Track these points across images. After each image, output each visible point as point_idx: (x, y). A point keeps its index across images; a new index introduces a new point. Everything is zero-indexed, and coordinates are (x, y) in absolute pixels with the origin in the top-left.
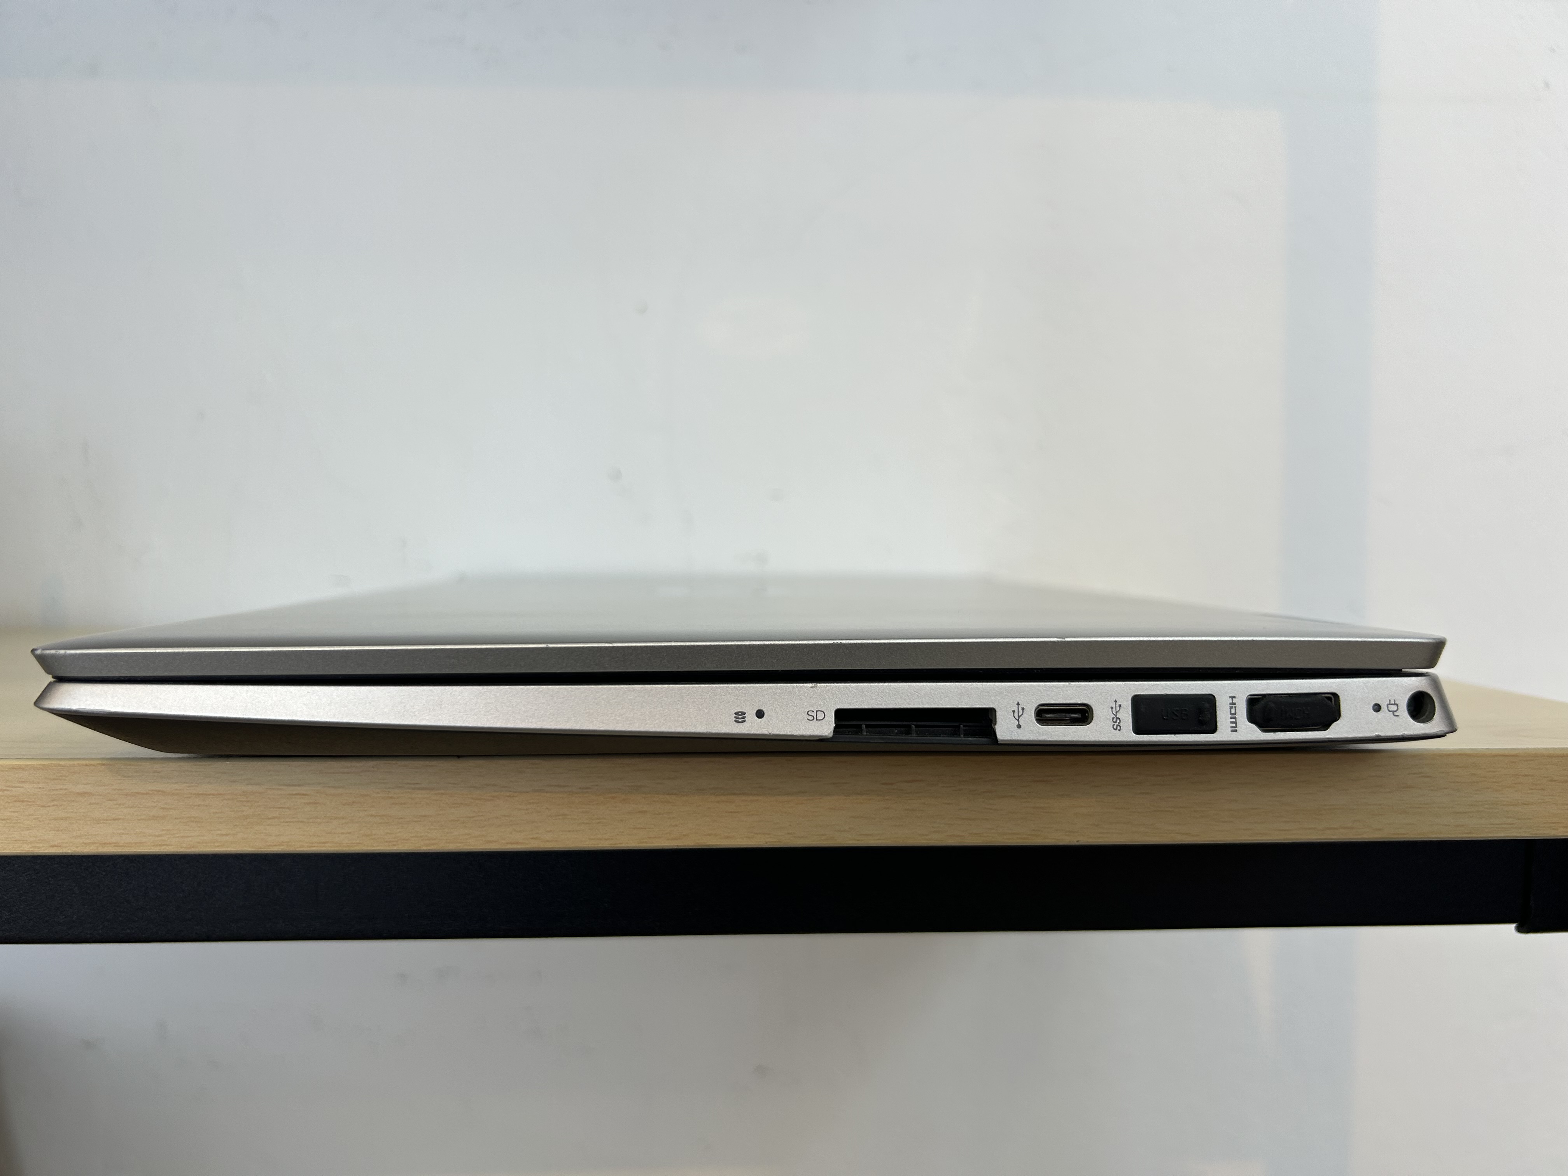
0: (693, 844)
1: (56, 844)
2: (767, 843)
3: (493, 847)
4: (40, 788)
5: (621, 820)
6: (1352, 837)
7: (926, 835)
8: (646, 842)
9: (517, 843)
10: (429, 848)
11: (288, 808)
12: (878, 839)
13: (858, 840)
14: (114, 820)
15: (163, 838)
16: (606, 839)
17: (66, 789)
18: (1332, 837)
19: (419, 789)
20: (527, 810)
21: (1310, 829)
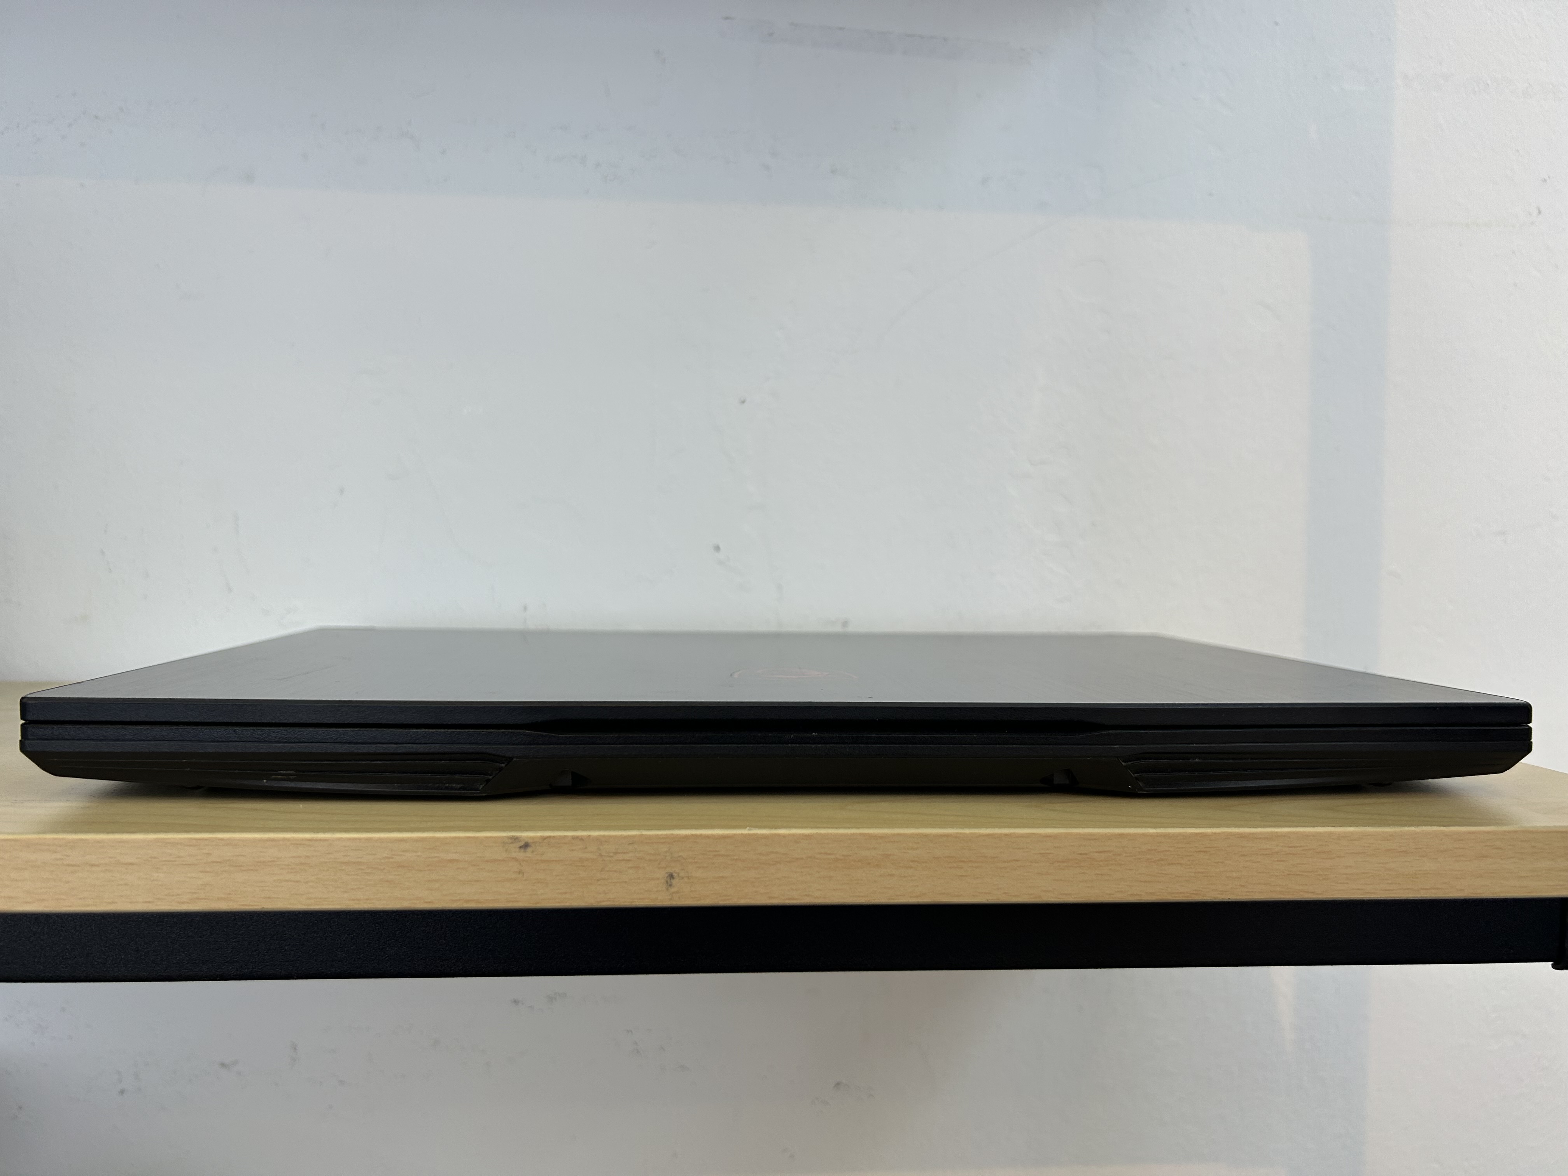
0: (930, 901)
1: (429, 900)
2: (988, 900)
3: (774, 902)
4: (419, 856)
5: (875, 881)
6: (1441, 896)
7: (1112, 894)
8: (893, 899)
9: (794, 899)
10: (725, 902)
11: (615, 871)
12: (1076, 898)
13: (1059, 898)
14: (477, 881)
15: (516, 896)
16: (862, 897)
17: (439, 857)
18: (1426, 896)
19: (719, 855)
20: (801, 872)
21: (1408, 889)
